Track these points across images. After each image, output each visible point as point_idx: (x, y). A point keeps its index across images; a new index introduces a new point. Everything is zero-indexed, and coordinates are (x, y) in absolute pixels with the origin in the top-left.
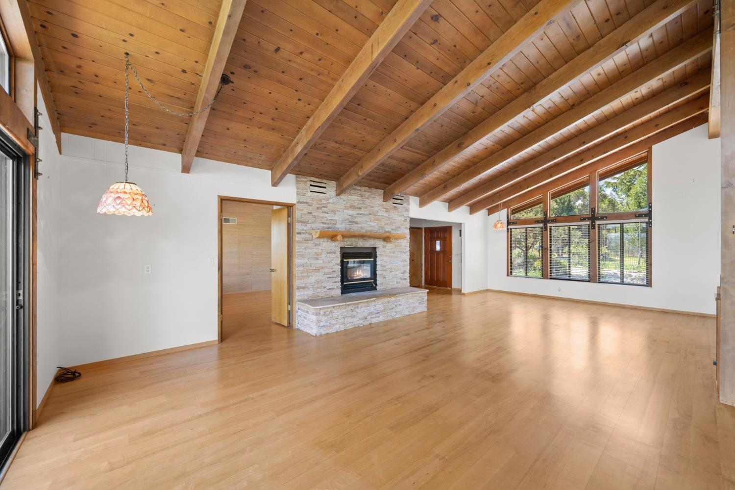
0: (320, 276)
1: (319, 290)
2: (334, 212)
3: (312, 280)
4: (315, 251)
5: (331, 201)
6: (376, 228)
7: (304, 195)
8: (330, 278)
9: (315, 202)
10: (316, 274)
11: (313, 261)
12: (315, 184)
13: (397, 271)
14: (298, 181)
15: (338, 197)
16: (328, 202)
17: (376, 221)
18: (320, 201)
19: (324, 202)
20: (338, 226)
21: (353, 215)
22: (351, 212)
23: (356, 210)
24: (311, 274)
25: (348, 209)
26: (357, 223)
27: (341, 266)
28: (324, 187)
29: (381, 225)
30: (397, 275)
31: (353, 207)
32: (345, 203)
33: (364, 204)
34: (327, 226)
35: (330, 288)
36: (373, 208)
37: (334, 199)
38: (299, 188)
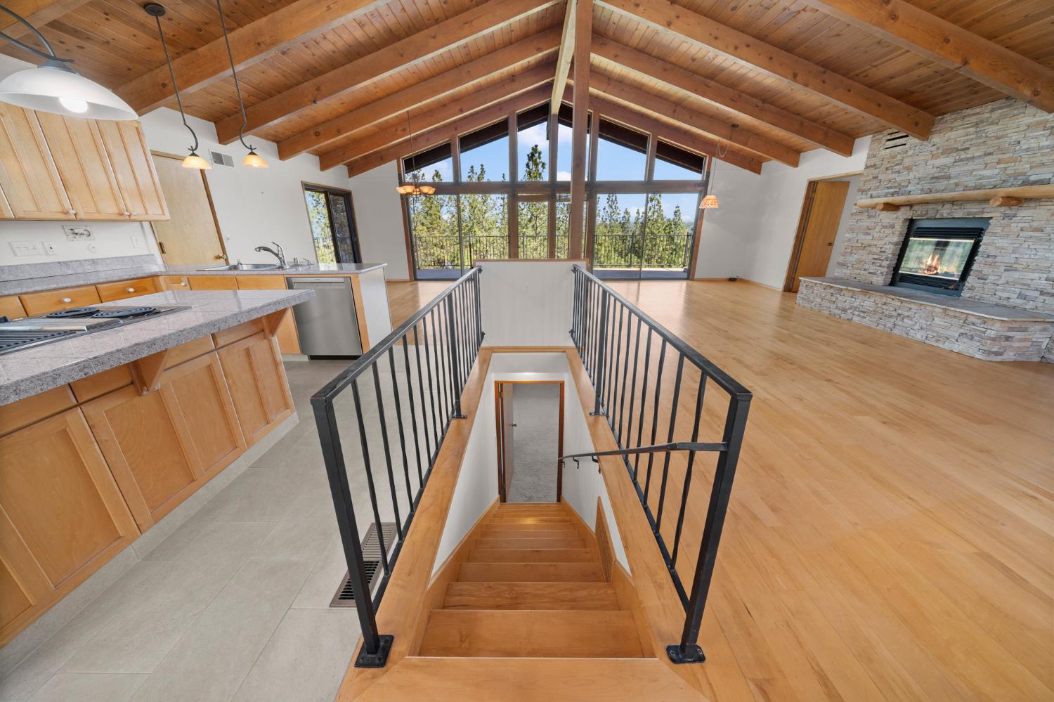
0: (863, 255)
1: (859, 271)
2: (909, 169)
3: (853, 258)
4: (868, 224)
5: (910, 153)
6: (997, 181)
7: (874, 156)
8: (875, 259)
9: (885, 162)
10: (860, 252)
11: (861, 237)
12: (893, 136)
13: (1033, 271)
14: (872, 141)
15: (926, 143)
16: (904, 155)
17: (1002, 166)
18: (894, 157)
19: (899, 157)
20: (910, 188)
21: (946, 166)
22: (942, 161)
23: (954, 154)
24: (854, 251)
25: (939, 157)
26: (949, 178)
27: (900, 246)
28: (907, 136)
29: (1017, 171)
30: (1029, 282)
31: (947, 151)
32: (934, 148)
33: (980, 137)
34: (892, 190)
35: (871, 271)
36: (1001, 140)
37: (917, 148)
38: (871, 149)
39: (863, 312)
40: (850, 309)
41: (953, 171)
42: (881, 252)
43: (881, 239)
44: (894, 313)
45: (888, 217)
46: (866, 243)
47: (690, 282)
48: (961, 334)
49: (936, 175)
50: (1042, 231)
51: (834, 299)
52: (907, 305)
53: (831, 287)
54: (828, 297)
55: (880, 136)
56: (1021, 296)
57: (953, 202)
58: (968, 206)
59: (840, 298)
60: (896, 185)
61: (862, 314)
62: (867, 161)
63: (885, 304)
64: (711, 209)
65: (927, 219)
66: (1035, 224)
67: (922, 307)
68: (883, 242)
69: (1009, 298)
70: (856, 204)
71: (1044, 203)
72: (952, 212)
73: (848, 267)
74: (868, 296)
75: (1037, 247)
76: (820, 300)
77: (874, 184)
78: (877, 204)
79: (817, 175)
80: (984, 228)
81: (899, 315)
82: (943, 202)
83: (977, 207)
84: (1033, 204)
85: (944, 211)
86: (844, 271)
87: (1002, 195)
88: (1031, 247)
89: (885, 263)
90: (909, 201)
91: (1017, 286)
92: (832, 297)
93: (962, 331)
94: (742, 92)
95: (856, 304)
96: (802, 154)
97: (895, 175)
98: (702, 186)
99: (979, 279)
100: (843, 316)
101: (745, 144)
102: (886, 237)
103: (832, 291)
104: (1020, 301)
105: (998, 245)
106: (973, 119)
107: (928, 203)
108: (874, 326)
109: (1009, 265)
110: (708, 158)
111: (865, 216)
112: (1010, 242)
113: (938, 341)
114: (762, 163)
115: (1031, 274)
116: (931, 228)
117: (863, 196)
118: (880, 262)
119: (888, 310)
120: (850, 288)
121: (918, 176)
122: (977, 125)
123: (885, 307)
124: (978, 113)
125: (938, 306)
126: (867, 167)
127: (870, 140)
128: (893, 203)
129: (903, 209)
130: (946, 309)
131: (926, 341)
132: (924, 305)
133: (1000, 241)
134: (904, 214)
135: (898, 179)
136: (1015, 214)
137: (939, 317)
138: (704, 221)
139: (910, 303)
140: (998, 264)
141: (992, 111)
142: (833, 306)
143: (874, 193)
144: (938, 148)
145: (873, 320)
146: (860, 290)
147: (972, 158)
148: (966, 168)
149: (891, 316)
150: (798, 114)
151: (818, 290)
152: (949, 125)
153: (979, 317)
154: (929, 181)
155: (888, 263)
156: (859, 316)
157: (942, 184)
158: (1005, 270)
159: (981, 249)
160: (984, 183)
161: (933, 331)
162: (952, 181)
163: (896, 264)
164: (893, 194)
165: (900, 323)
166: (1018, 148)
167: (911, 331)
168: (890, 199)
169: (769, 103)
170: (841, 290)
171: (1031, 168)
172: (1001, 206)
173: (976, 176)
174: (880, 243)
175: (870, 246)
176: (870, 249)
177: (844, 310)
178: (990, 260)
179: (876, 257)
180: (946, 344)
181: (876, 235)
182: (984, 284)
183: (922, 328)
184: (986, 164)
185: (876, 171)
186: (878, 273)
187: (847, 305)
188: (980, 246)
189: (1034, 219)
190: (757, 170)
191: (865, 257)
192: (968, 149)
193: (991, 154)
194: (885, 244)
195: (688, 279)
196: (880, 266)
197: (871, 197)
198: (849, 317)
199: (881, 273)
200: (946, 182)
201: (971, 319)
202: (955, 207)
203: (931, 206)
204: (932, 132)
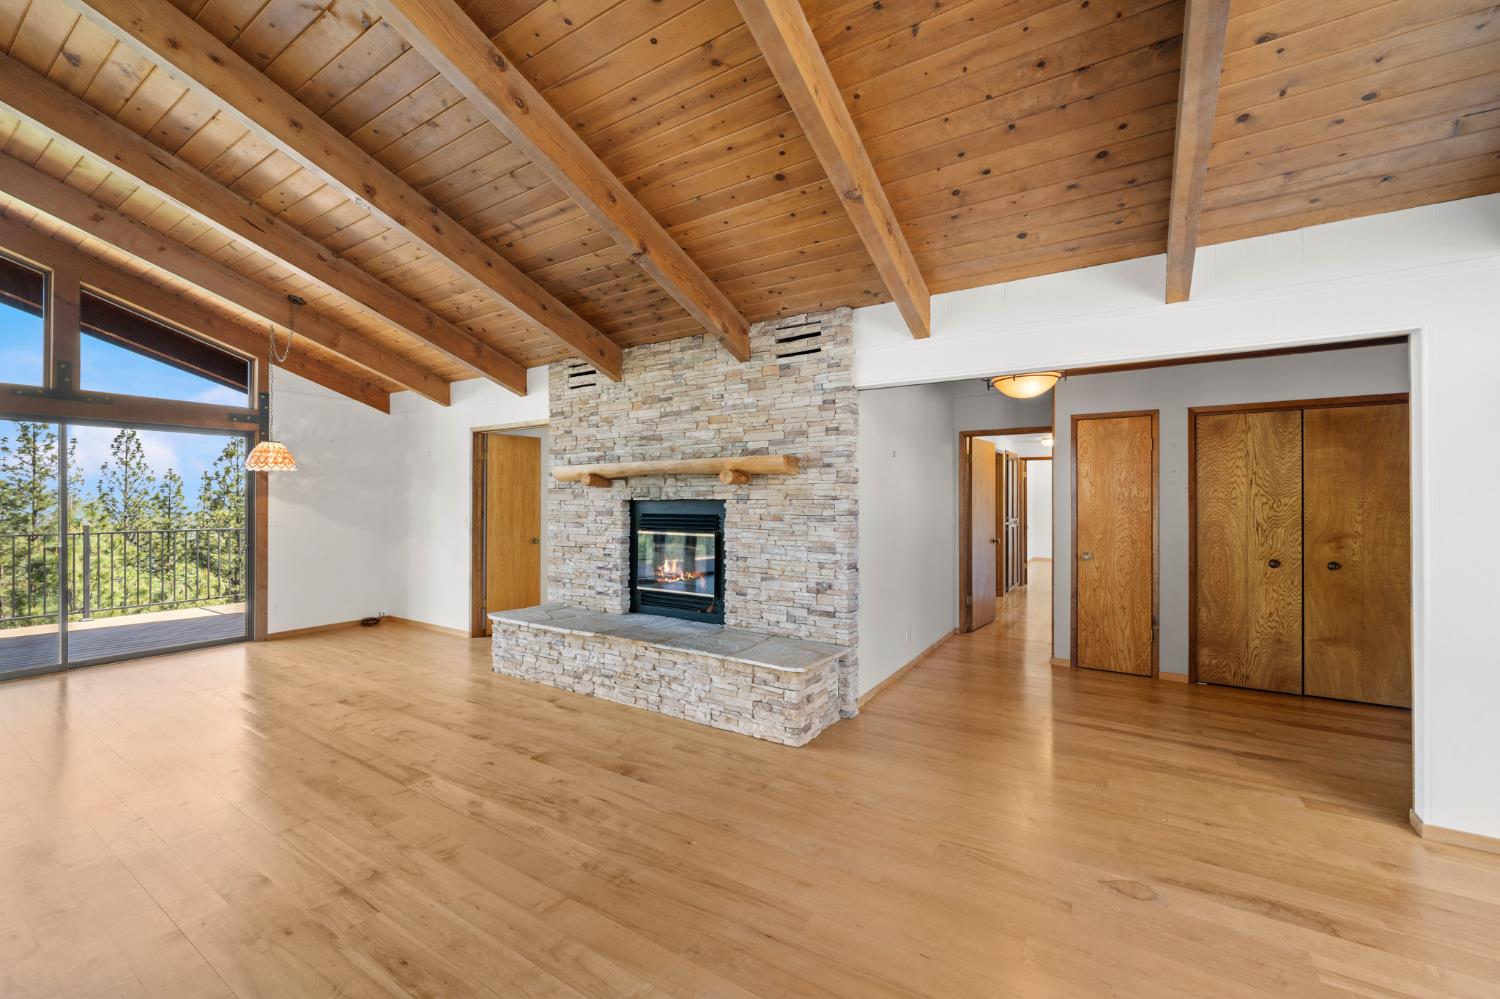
0: (582, 562)
1: (582, 591)
2: (609, 422)
3: (569, 568)
4: (576, 508)
5: (604, 397)
6: (715, 446)
7: (559, 398)
8: (600, 568)
9: (576, 408)
10: (577, 556)
11: (572, 530)
12: (576, 371)
13: (791, 579)
14: (551, 374)
15: (620, 385)
16: (598, 401)
17: (714, 426)
18: (586, 403)
19: (592, 403)
20: (618, 451)
21: (652, 420)
22: (646, 414)
23: (659, 405)
24: (568, 556)
25: (640, 407)
26: (660, 439)
27: (628, 545)
28: (593, 372)
29: (732, 435)
30: (791, 595)
31: (650, 400)
32: (631, 394)
33: (679, 385)
34: (596, 454)
35: (600, 590)
36: (704, 391)
37: (611, 391)
38: (552, 387)
39: (606, 676)
40: (586, 672)
41: (663, 429)
42: (605, 555)
43: (599, 534)
44: (655, 675)
45: (599, 497)
46: (581, 540)
47: (255, 647)
48: (757, 702)
49: (644, 434)
50: (781, 520)
51: (555, 655)
52: (669, 657)
53: (545, 632)
54: (546, 651)
55: (559, 368)
56: (791, 619)
57: (675, 475)
58: (694, 482)
59: (566, 652)
60: (599, 445)
61: (607, 681)
62: (550, 405)
63: (636, 657)
64: (281, 472)
65: (650, 501)
66: (773, 510)
67: (691, 659)
68: (604, 539)
69: (778, 622)
70: (551, 475)
71: (771, 481)
72: (678, 491)
73: (564, 584)
74: (607, 646)
75: (783, 543)
76: (533, 660)
77: (568, 443)
78: (580, 475)
79: (485, 423)
80: (720, 515)
81: (662, 677)
82: (664, 475)
83: (704, 484)
84: (761, 482)
85: (669, 490)
86: (561, 591)
87: (729, 466)
88: (778, 543)
89: (616, 575)
90: (622, 472)
91: (780, 603)
92: (552, 652)
93: (754, 697)
94: (276, 215)
95: (593, 662)
96: (452, 384)
97: (593, 431)
98: (253, 420)
99: (737, 594)
100: (577, 687)
101: (333, 345)
102: (606, 529)
103: (548, 638)
104: (791, 626)
105: (743, 541)
106: (665, 358)
107: (645, 476)
108: (630, 702)
109: (764, 571)
110: (257, 363)
111: (567, 495)
112: (754, 536)
113: (728, 720)
114: (389, 393)
115: (790, 584)
116: (658, 515)
117: (558, 461)
118: (608, 572)
119: (643, 667)
120: (576, 632)
121: (623, 434)
122: (671, 366)
123: (637, 664)
124: (668, 352)
125: (713, 655)
126: (553, 415)
127: (547, 372)
128: (601, 473)
129: (618, 485)
130: (723, 661)
131: (714, 724)
132: (692, 655)
133: (744, 534)
134: (619, 493)
135: (598, 437)
136: (748, 496)
137: (717, 675)
138: (272, 501)
139: (672, 653)
140: (752, 570)
141: (682, 350)
142: (557, 670)
143: (573, 457)
144: (636, 395)
145: (625, 691)
146: (592, 634)
147: (678, 413)
148: (675, 426)
149: (651, 682)
150: (418, 300)
151: (525, 638)
152: (641, 363)
153: (770, 671)
154: (638, 443)
155: (619, 573)
156: (603, 685)
157: (654, 448)
158: (763, 579)
159: (727, 547)
160: (703, 450)
161: (717, 702)
162: (666, 444)
163: (630, 574)
164: (598, 460)
165: (668, 693)
166: (723, 403)
167: (688, 707)
168: (596, 468)
169: (348, 259)
170: (563, 636)
171: (745, 431)
172: (732, 483)
173: (690, 438)
174: (601, 540)
175: (588, 546)
176: (589, 550)
177: (578, 677)
178: (741, 563)
179: (600, 564)
180: (741, 724)
181: (592, 527)
182: (746, 602)
183: (700, 699)
184: (697, 423)
185: (567, 422)
186: (611, 592)
187: (579, 665)
188: (724, 543)
189: (769, 502)
190: (384, 406)
191: (584, 565)
192: (671, 399)
193: (697, 408)
194: (608, 542)
195: (248, 638)
196: (610, 580)
197: (570, 463)
198: (589, 690)
199: (615, 592)
200: (659, 446)
201: (761, 675)
202: (679, 484)
203: (651, 481)
204: (624, 370)
